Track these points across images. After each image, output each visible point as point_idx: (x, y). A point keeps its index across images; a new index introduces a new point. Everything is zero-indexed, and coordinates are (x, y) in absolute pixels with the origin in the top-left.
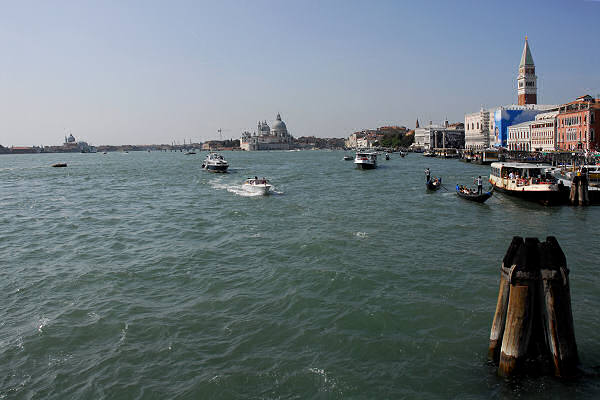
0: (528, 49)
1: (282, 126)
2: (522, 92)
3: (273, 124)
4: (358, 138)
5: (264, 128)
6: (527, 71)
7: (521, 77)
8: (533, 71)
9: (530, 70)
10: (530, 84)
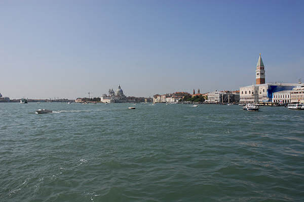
0: (261, 59)
1: (121, 91)
2: (259, 77)
3: (116, 91)
4: (166, 97)
5: (112, 92)
6: (261, 69)
7: (258, 71)
8: (263, 69)
9: (262, 68)
10: (262, 74)
